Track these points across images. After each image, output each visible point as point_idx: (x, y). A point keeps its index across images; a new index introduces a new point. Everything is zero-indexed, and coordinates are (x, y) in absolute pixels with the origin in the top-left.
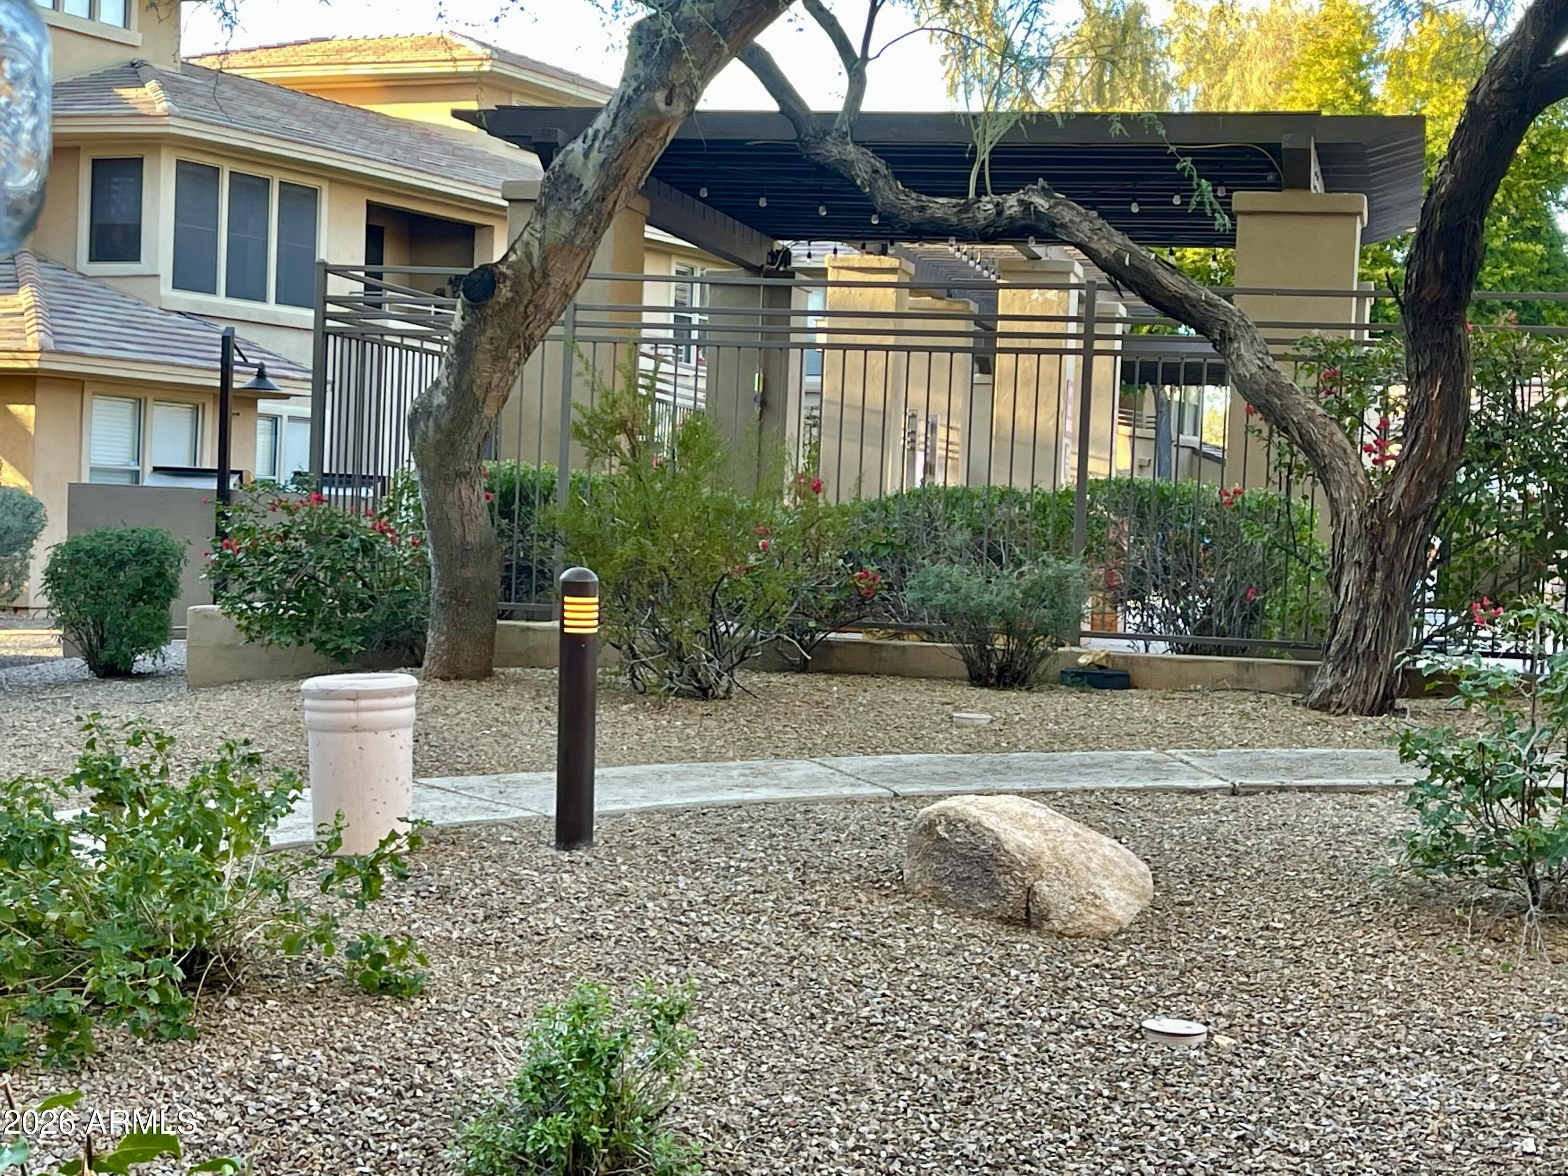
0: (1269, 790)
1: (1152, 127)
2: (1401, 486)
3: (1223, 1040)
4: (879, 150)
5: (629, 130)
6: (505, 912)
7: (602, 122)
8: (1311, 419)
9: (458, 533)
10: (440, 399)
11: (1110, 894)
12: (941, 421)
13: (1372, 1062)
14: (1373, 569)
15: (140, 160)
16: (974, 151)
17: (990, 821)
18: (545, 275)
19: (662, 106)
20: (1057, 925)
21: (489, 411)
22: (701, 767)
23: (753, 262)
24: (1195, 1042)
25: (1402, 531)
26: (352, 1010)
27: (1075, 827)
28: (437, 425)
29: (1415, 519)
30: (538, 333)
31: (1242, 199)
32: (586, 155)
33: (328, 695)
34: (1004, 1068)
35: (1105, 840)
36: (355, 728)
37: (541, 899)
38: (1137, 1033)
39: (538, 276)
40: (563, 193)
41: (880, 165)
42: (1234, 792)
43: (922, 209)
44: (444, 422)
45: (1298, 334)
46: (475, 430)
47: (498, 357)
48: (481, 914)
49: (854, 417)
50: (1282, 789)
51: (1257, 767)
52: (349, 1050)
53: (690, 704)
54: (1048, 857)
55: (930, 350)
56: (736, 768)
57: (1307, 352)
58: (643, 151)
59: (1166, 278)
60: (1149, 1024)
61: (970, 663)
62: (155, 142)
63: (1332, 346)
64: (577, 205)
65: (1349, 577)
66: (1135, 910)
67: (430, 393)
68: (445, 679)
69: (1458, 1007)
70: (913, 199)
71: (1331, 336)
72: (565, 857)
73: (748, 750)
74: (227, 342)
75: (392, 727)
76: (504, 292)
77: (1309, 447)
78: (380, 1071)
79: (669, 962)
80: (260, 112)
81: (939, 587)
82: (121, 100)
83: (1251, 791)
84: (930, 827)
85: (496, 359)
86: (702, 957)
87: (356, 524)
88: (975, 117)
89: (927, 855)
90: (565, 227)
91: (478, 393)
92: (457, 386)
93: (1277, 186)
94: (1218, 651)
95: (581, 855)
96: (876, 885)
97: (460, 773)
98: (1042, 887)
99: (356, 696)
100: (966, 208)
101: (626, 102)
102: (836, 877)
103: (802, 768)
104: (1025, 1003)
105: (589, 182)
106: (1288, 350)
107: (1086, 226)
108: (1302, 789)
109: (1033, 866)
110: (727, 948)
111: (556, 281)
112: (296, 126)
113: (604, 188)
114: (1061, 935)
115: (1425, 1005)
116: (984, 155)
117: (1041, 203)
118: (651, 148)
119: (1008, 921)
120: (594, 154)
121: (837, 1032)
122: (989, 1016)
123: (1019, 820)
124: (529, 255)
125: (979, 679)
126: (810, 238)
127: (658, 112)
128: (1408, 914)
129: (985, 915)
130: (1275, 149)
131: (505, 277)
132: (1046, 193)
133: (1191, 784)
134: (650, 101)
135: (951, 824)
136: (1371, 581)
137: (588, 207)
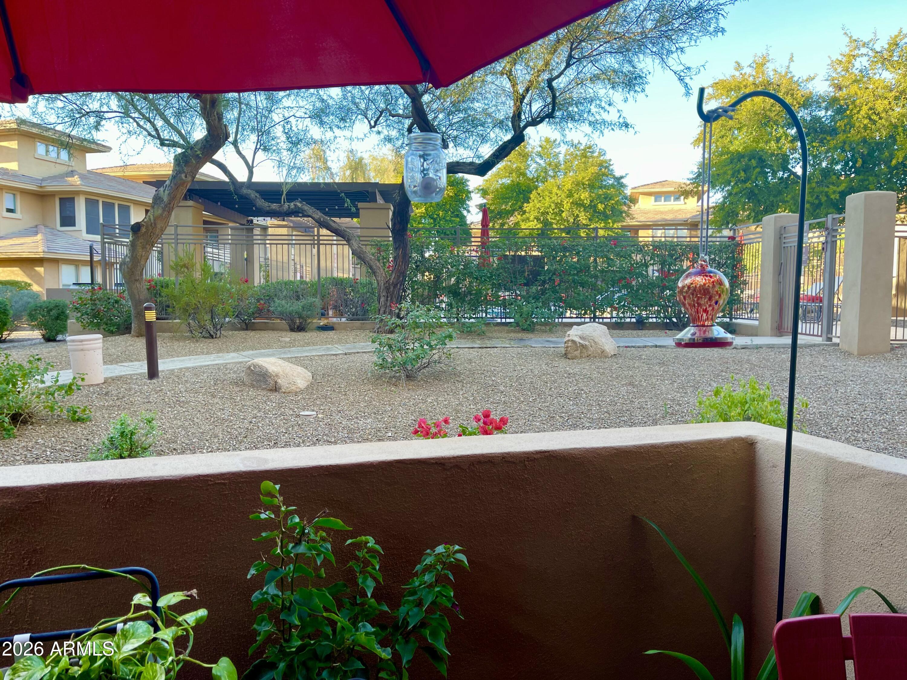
0: (354, 353)
1: (333, 186)
2: (393, 276)
3: (320, 416)
4: (257, 192)
5: (175, 185)
6: (124, 397)
7: (168, 183)
8: (371, 260)
9: (137, 296)
10: (128, 259)
11: (299, 381)
12: (304, 265)
13: (357, 418)
14: (388, 297)
15: (74, 198)
16: (283, 191)
17: (265, 365)
18: (155, 224)
19: (184, 178)
20: (284, 390)
21: (142, 262)
22: (204, 356)
23: (242, 223)
24: (312, 417)
25: (394, 287)
26: (67, 426)
27: (290, 365)
28: (128, 267)
29: (397, 284)
30: (155, 241)
31: (360, 205)
32: (164, 191)
33: (73, 341)
34: (258, 427)
35: (299, 368)
36: (82, 350)
37: (136, 393)
38: (298, 416)
39: (153, 225)
40: (158, 202)
41: (258, 195)
42: (346, 354)
43: (269, 206)
44: (129, 266)
45: (370, 239)
46: (139, 268)
47: (144, 248)
48: (116, 398)
49: (280, 264)
50: (358, 353)
51: (355, 348)
52: (63, 438)
53: (207, 340)
54: (281, 373)
55: (277, 244)
56: (213, 356)
57: (373, 243)
58: (180, 190)
59: (333, 224)
60: (302, 413)
61: (290, 326)
62: (78, 193)
63: (379, 242)
64: (163, 205)
65: (382, 299)
66: (305, 385)
67: (125, 258)
68: (138, 337)
69: (382, 402)
70: (267, 204)
71: (379, 239)
72: (149, 381)
73: (220, 351)
74: (91, 248)
75: (94, 349)
76: (143, 230)
77: (371, 267)
78: (71, 443)
79: (169, 407)
80: (111, 184)
81: (279, 306)
82: (66, 181)
83: (350, 354)
84: (249, 368)
85: (143, 248)
86: (180, 406)
87: (112, 295)
88: (283, 183)
89: (249, 375)
90: (160, 211)
91: (139, 258)
92: (132, 256)
93: (369, 202)
94: (358, 320)
95: (154, 381)
96: (236, 384)
97: (132, 361)
98: (279, 381)
99: (82, 341)
100: (281, 206)
101: (174, 177)
102: (225, 382)
103: (232, 355)
104: (269, 411)
105: (166, 199)
106: (369, 243)
107: (311, 211)
108: (363, 352)
109: (277, 376)
110: (188, 403)
111: (159, 226)
112: (123, 188)
113: (170, 200)
114: (284, 393)
115: (374, 403)
116: (285, 193)
117: (299, 205)
118: (182, 190)
119: (271, 390)
120: (166, 191)
121: (213, 422)
122: (259, 415)
123: (274, 364)
124: (150, 219)
125: (292, 330)
126: (258, 216)
127: (182, 179)
128: (375, 381)
129: (263, 389)
130: (367, 192)
131: (143, 225)
132: (301, 202)
133: (334, 353)
134: (181, 176)
135: (255, 366)
136: (387, 300)
137: (166, 206)
